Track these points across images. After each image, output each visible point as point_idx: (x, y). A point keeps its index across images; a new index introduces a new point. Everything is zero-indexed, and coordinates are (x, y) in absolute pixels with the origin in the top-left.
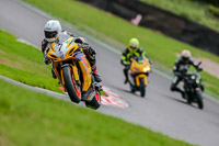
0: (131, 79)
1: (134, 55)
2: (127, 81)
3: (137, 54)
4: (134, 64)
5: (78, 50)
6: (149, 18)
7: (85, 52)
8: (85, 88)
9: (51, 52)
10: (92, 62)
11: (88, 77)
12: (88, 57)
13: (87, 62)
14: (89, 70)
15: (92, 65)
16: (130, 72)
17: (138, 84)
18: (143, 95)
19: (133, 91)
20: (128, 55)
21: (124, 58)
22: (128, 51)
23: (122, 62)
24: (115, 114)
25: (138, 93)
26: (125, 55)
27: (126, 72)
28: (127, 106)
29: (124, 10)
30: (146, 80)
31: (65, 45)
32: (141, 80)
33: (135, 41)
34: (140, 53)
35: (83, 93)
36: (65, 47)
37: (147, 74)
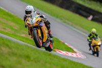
0: (92, 48)
1: (94, 37)
2: (90, 49)
3: (95, 36)
4: (94, 41)
5: (41, 21)
6: (96, 17)
7: (45, 23)
8: (44, 41)
9: (28, 22)
10: (48, 28)
11: (46, 35)
12: (46, 25)
13: (45, 27)
14: (47, 31)
15: (48, 29)
16: (92, 45)
17: (95, 50)
18: (98, 56)
19: (93, 54)
20: (91, 37)
21: (89, 38)
22: (91, 35)
23: (88, 40)
24: (79, 61)
25: (96, 55)
26: (89, 36)
27: (90, 45)
28: (85, 57)
29: (84, 13)
30: (99, 48)
31: (34, 19)
32: (97, 49)
33: (94, 30)
34: (97, 35)
35: (43, 43)
36: (34, 20)
37: (100, 46)
